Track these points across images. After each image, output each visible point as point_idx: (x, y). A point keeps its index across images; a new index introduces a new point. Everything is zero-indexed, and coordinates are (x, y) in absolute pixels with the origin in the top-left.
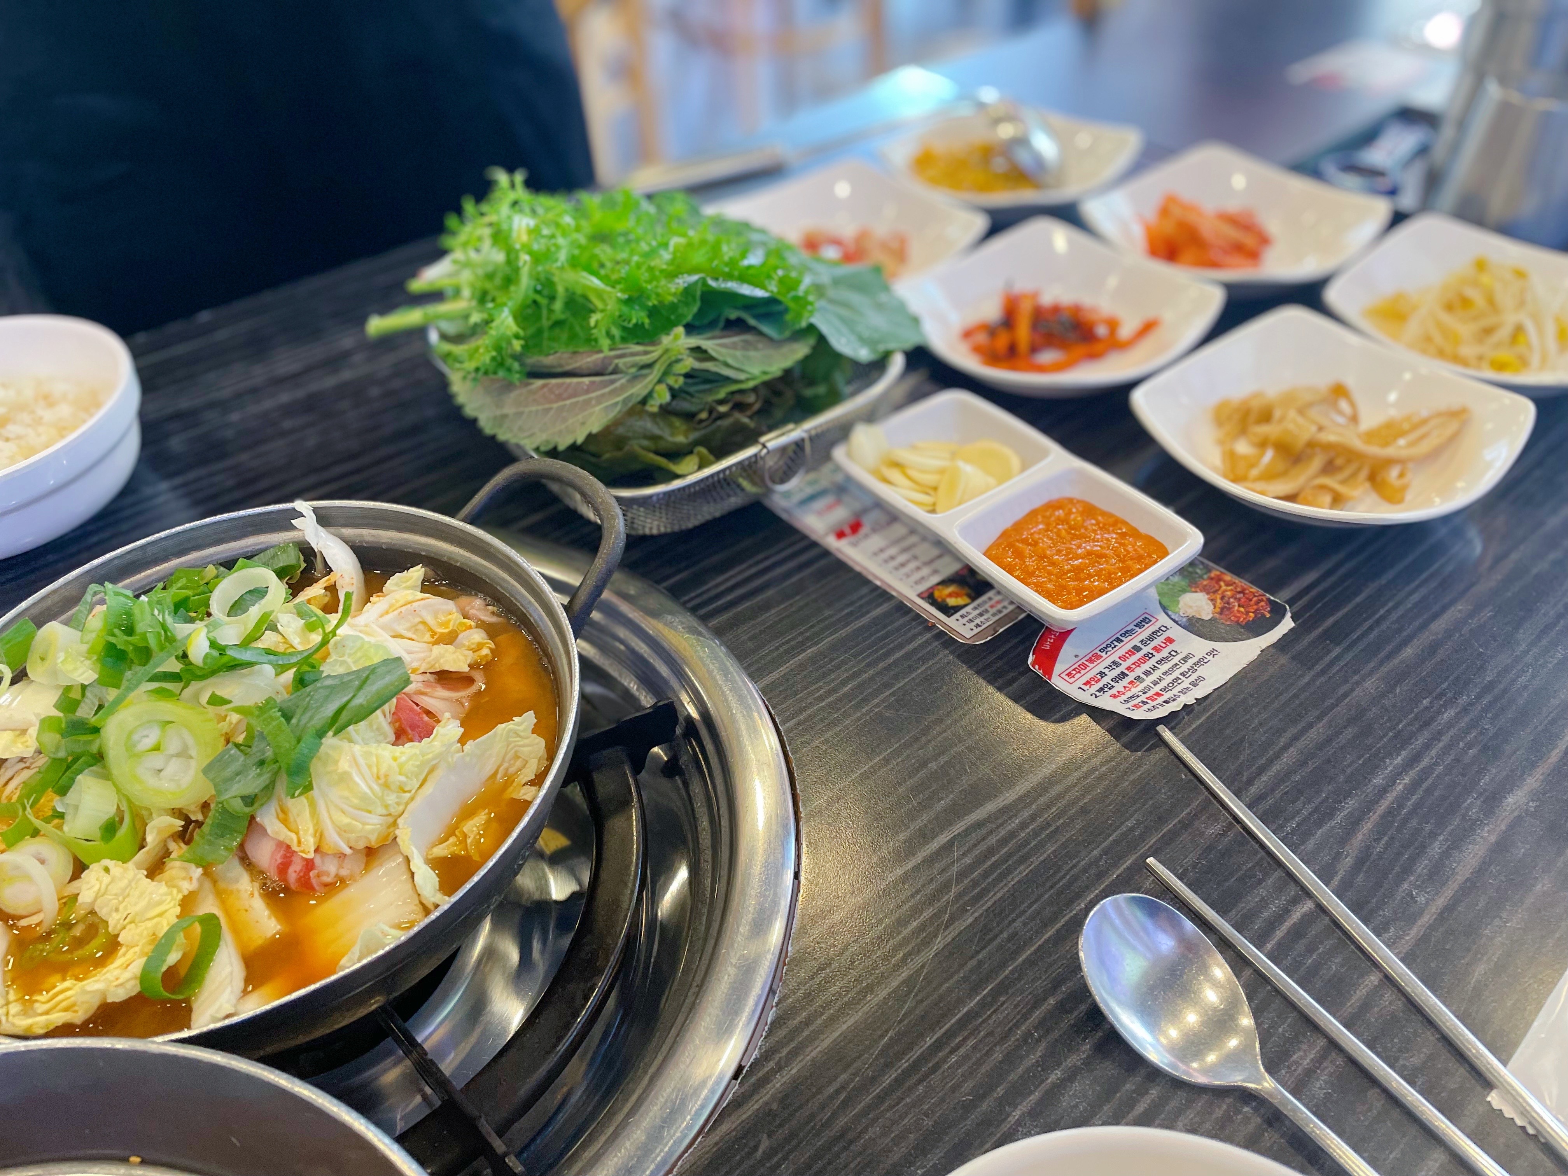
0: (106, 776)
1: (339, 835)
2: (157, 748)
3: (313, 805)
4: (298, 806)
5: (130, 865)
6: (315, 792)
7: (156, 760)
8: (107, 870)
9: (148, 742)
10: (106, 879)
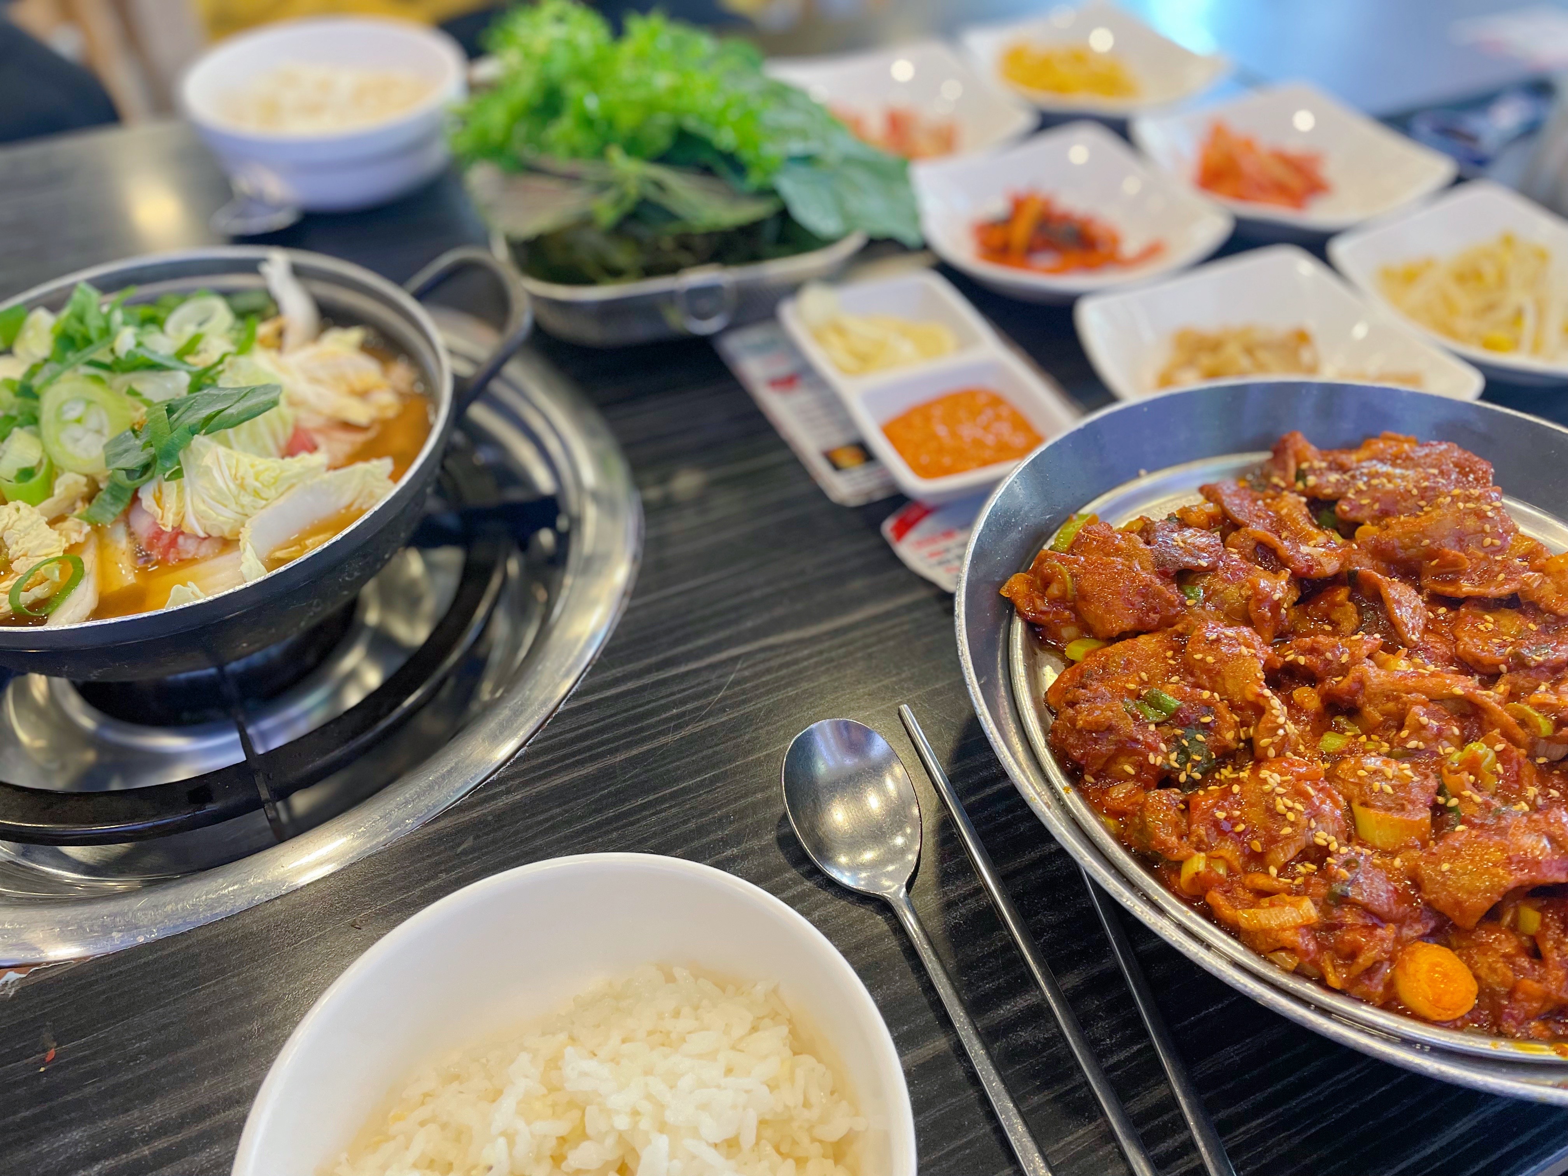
0: (38, 435)
1: (197, 520)
2: (79, 421)
3: (181, 491)
4: (171, 488)
5: (36, 510)
6: (185, 480)
7: (76, 431)
8: (18, 510)
9: (73, 413)
10: (15, 517)
